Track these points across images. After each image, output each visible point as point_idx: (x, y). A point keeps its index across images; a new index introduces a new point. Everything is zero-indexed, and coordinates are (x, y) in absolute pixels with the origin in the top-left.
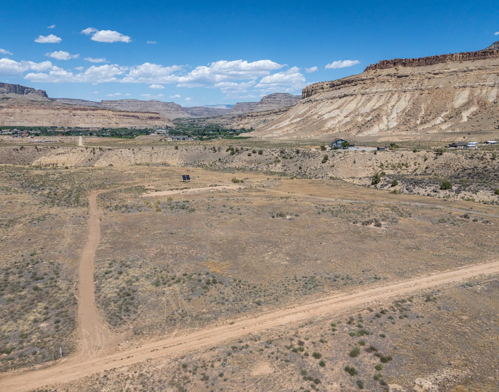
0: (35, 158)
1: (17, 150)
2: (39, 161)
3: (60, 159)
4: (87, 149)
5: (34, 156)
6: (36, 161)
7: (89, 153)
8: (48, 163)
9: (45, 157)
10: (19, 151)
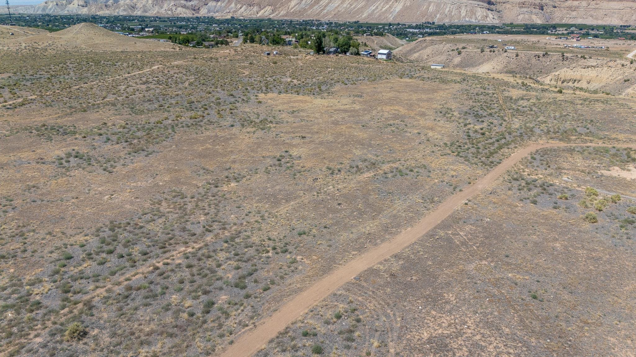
0: (555, 70)
1: (539, 57)
2: (557, 73)
3: (587, 74)
4: (631, 63)
5: (556, 66)
6: (553, 74)
7: (632, 70)
8: (569, 78)
9: (568, 69)
10: (540, 59)
